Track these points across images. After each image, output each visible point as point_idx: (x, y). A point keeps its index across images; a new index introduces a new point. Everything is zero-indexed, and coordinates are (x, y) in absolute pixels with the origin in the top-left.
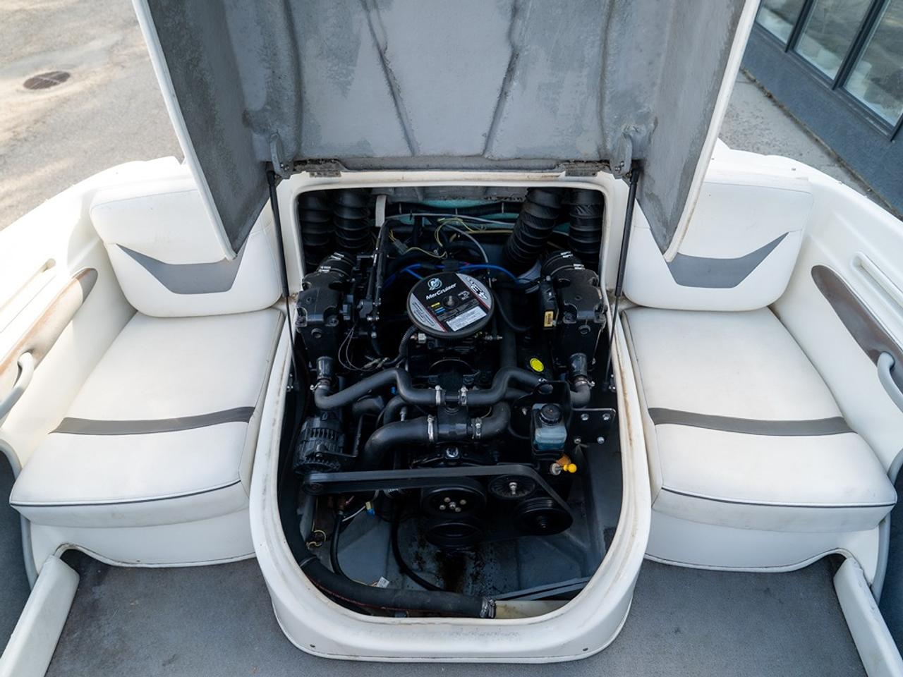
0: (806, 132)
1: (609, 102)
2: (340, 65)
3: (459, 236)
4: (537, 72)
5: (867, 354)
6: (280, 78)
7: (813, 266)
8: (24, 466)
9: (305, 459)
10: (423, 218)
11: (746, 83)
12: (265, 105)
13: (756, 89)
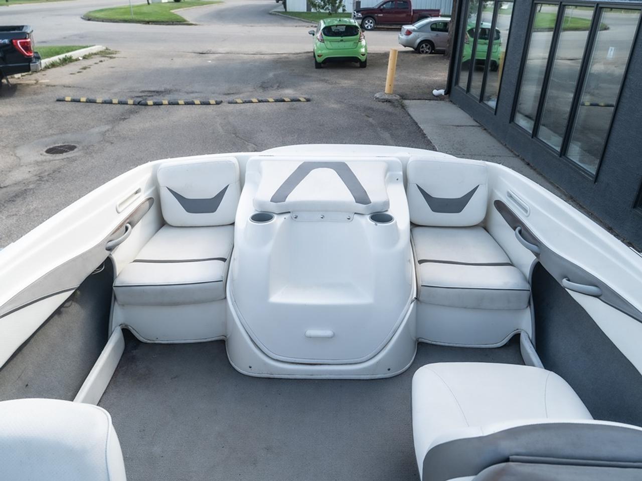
0: (551, 183)
7: (494, 201)
8: (119, 275)
11: (514, 157)
13: (520, 160)
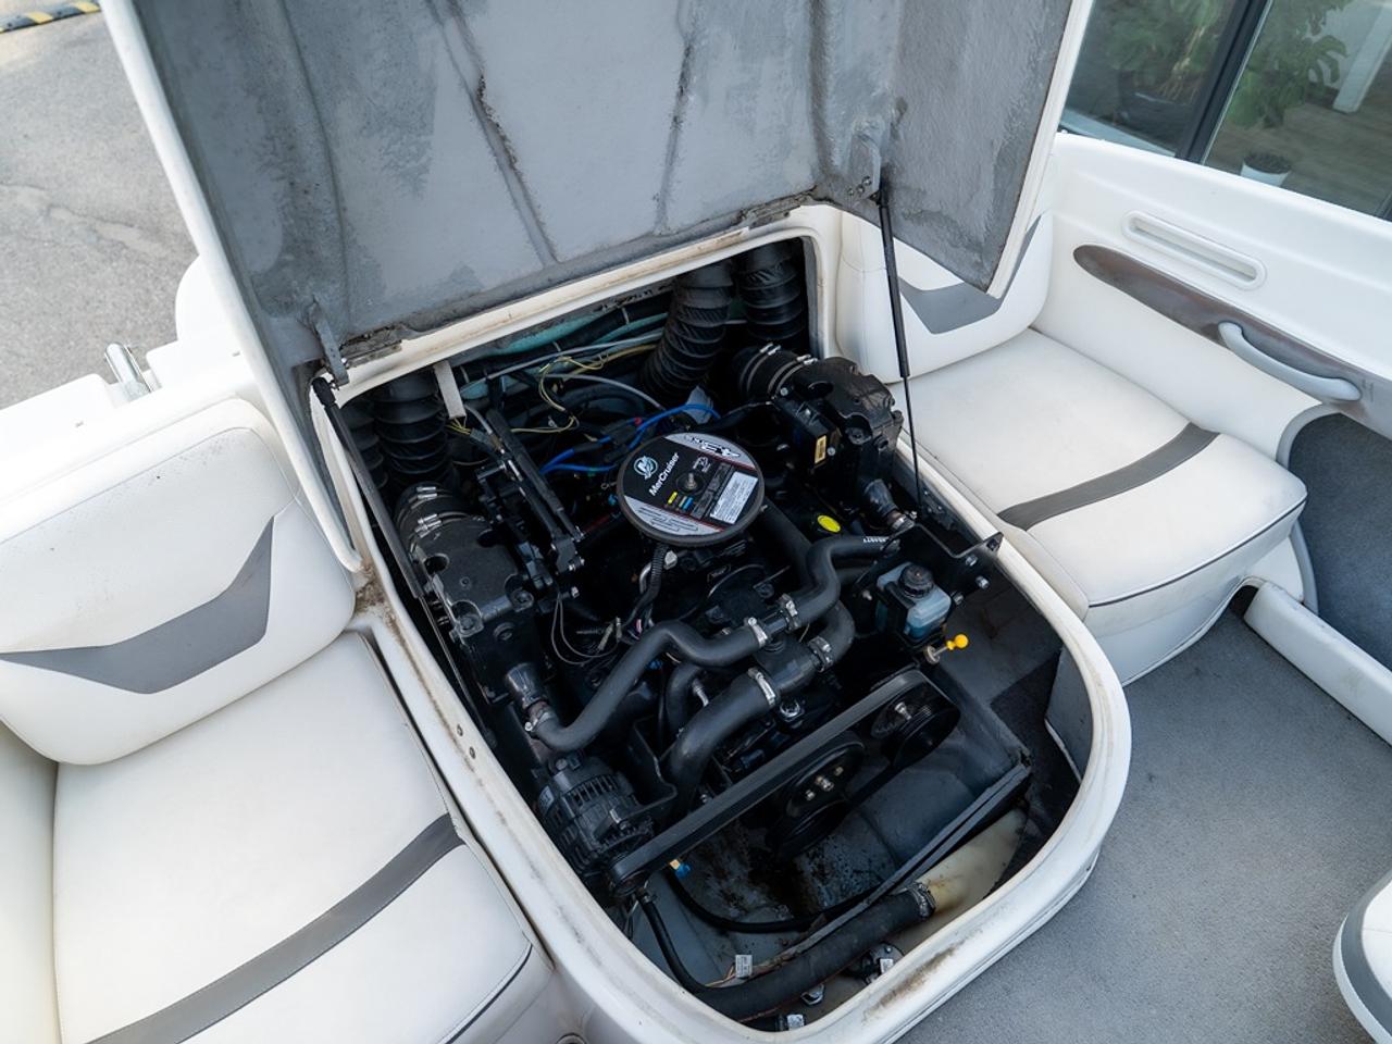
1: (834, 93)
2: (405, 137)
3: (562, 387)
4: (722, 71)
5: (1201, 334)
6: (306, 192)
7: (1072, 251)
9: (597, 844)
10: (503, 378)
12: (280, 255)
